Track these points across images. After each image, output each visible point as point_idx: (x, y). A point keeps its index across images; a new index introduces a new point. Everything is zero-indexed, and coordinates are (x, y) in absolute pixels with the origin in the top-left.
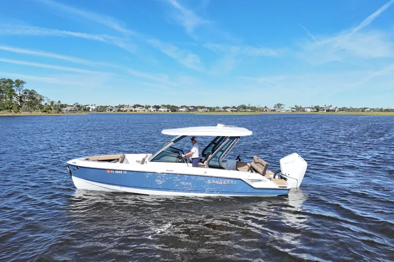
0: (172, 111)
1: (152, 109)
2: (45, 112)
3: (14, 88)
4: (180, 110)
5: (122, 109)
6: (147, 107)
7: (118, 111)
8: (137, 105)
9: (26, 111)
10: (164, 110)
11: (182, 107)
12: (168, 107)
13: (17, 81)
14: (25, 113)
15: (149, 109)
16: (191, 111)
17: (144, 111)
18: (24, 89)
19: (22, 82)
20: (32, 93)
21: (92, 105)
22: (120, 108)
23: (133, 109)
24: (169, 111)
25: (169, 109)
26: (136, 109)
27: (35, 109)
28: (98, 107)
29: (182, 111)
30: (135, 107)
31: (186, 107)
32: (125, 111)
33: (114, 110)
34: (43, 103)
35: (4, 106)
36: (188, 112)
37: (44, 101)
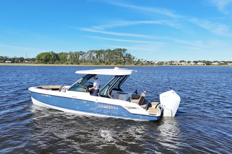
0: (207, 65)
1: (192, 64)
2: (136, 65)
3: (122, 53)
4: (213, 64)
5: (173, 63)
6: (189, 62)
7: (170, 64)
8: (182, 61)
9: (128, 64)
10: (201, 64)
11: (214, 62)
12: (204, 62)
13: (123, 49)
14: (127, 65)
15: (190, 63)
16: (222, 64)
17: (187, 64)
18: (126, 53)
19: (126, 50)
20: (129, 55)
21: (155, 61)
22: (171, 63)
23: (180, 63)
24: (204, 64)
25: (204, 63)
26: (181, 63)
27: (131, 63)
28: (159, 62)
29: (215, 65)
30: (181, 62)
31: (218, 62)
32: (174, 64)
33: (168, 64)
34: (134, 60)
35: (118, 62)
36: (220, 65)
37: (135, 59)
